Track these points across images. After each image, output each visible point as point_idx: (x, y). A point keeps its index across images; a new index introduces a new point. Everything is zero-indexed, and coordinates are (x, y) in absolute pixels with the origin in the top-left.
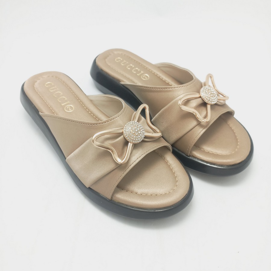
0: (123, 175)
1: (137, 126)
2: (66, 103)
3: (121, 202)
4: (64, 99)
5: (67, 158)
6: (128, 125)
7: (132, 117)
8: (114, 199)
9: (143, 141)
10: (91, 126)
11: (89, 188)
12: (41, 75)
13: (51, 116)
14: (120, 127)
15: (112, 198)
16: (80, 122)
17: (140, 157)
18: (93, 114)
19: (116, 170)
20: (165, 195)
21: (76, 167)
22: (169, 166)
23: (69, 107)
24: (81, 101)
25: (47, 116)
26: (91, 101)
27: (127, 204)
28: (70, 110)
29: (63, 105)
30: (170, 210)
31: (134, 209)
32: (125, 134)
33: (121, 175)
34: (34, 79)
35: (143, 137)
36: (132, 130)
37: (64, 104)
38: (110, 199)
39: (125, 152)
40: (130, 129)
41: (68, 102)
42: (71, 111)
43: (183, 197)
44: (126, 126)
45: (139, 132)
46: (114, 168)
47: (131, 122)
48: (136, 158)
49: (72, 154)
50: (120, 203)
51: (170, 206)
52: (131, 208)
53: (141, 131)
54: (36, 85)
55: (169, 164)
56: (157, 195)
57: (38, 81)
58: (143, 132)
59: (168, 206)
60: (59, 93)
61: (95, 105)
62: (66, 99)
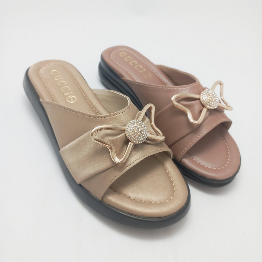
0: (119, 176)
1: (141, 125)
2: (68, 93)
3: (112, 204)
4: (68, 88)
5: (61, 150)
6: (131, 123)
7: (136, 115)
8: (105, 200)
9: (144, 143)
10: (93, 118)
11: (80, 185)
12: (48, 62)
13: (51, 104)
14: (123, 124)
15: (102, 198)
16: (81, 113)
17: (139, 159)
18: (95, 108)
19: (111, 169)
20: (159, 204)
21: (69, 160)
22: (167, 174)
23: (71, 98)
24: (85, 94)
25: (47, 103)
26: (95, 95)
27: (118, 207)
28: (72, 100)
29: (65, 94)
30: (163, 220)
31: (124, 214)
32: (126, 133)
33: (116, 175)
34: (39, 66)
35: (145, 138)
36: (135, 129)
37: (67, 94)
38: (100, 200)
39: (124, 152)
40: (133, 127)
41: (72, 93)
42: (72, 102)
43: (179, 209)
44: (129, 123)
45: (142, 133)
46: (110, 167)
47: (135, 120)
48: (135, 160)
49: (67, 146)
50: (111, 206)
51: (164, 217)
52: (122, 213)
53: (145, 131)
54: (42, 71)
55: (168, 171)
56: (151, 203)
57: (44, 68)
58: (146, 133)
59: (161, 216)
60: (63, 82)
61: (99, 100)
62: (70, 89)
